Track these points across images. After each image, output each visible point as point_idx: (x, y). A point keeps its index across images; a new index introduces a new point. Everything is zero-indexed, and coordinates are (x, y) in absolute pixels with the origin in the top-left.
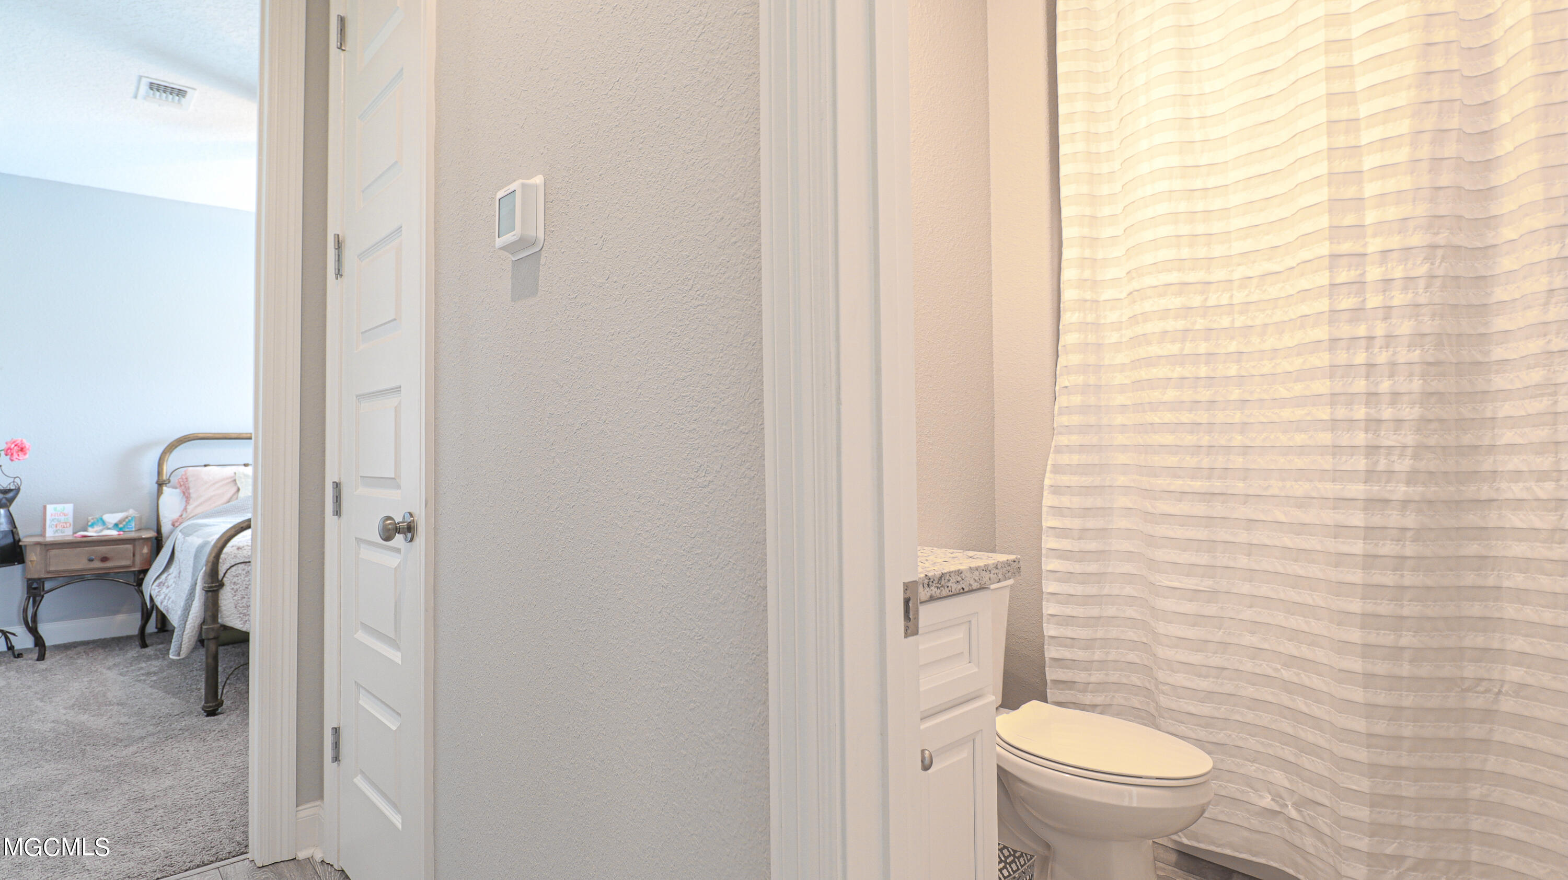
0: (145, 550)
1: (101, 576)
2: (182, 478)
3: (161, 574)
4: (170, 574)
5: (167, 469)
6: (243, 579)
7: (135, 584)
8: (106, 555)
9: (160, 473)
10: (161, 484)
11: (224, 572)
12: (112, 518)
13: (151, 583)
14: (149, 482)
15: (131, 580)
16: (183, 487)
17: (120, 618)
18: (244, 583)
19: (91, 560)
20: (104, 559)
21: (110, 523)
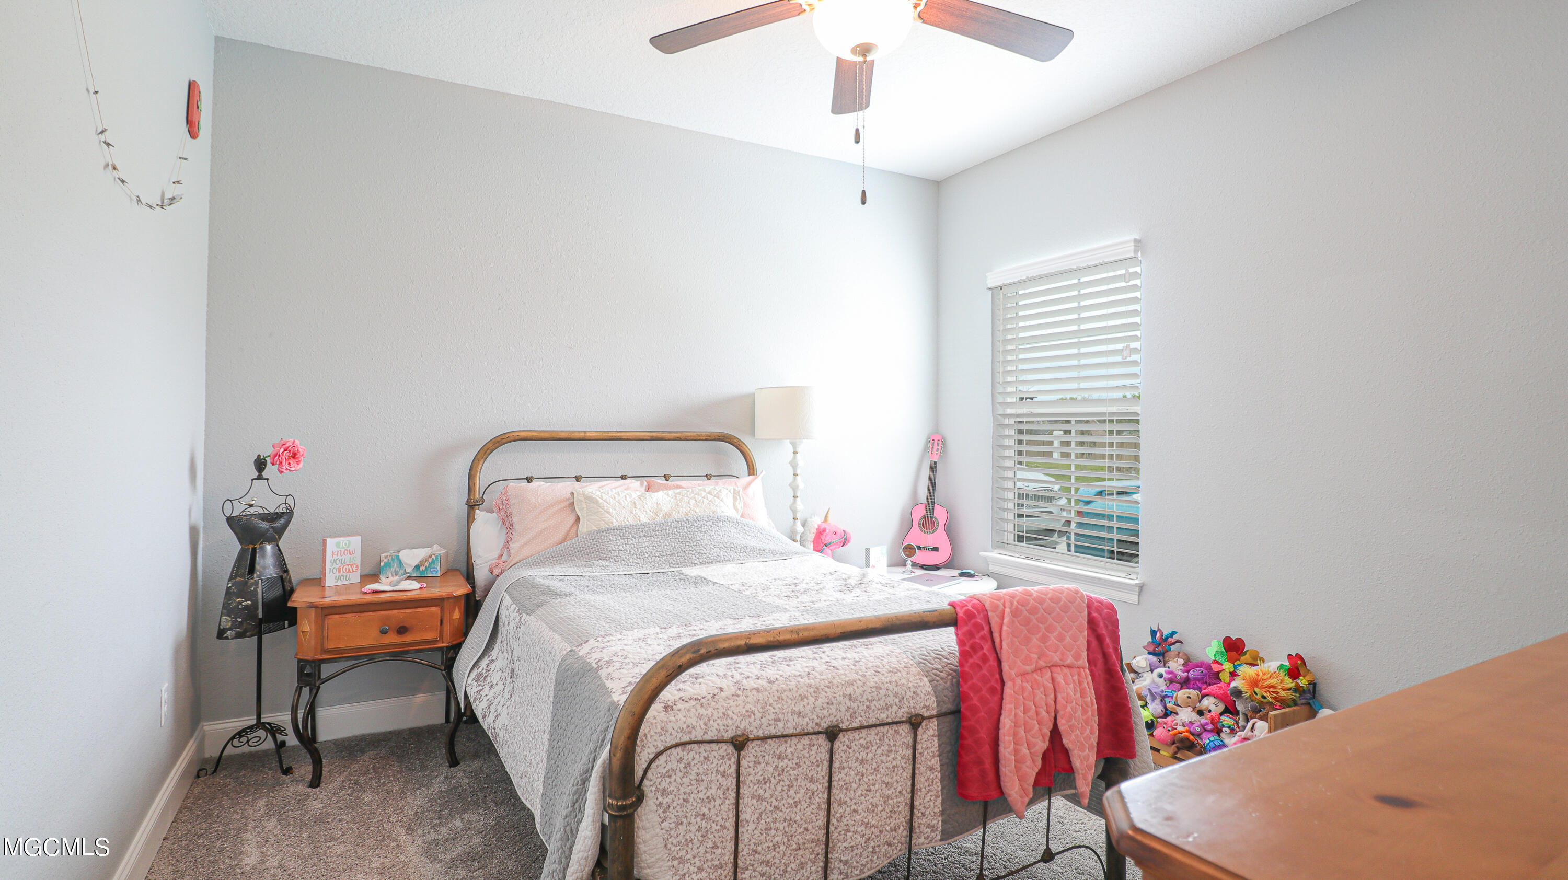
0: (457, 615)
1: (397, 655)
2: (501, 499)
3: (480, 659)
4: (492, 662)
5: (481, 481)
6: (679, 781)
7: (443, 668)
8: (405, 625)
9: (470, 490)
10: (472, 506)
11: (645, 766)
12: (411, 557)
13: (467, 673)
14: (457, 501)
15: (437, 659)
16: (503, 513)
17: (420, 698)
18: (682, 790)
19: (384, 632)
20: (402, 630)
21: (409, 565)
